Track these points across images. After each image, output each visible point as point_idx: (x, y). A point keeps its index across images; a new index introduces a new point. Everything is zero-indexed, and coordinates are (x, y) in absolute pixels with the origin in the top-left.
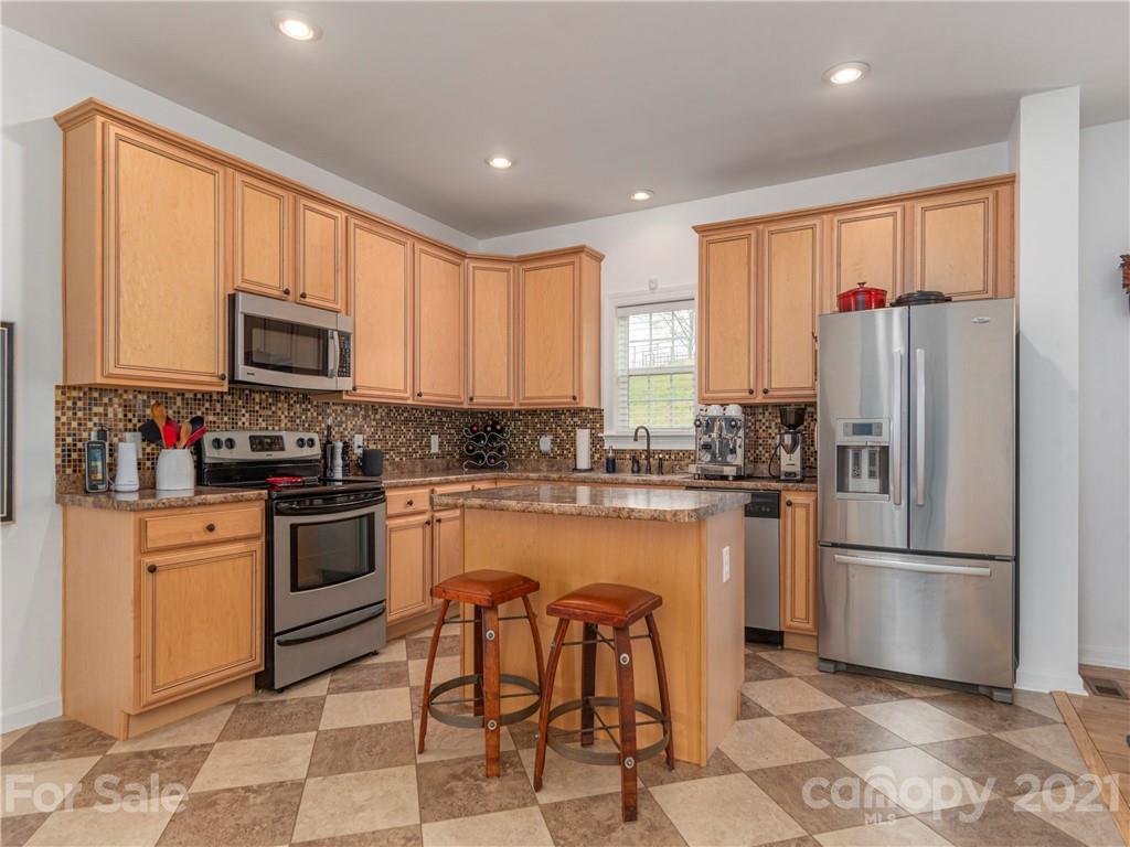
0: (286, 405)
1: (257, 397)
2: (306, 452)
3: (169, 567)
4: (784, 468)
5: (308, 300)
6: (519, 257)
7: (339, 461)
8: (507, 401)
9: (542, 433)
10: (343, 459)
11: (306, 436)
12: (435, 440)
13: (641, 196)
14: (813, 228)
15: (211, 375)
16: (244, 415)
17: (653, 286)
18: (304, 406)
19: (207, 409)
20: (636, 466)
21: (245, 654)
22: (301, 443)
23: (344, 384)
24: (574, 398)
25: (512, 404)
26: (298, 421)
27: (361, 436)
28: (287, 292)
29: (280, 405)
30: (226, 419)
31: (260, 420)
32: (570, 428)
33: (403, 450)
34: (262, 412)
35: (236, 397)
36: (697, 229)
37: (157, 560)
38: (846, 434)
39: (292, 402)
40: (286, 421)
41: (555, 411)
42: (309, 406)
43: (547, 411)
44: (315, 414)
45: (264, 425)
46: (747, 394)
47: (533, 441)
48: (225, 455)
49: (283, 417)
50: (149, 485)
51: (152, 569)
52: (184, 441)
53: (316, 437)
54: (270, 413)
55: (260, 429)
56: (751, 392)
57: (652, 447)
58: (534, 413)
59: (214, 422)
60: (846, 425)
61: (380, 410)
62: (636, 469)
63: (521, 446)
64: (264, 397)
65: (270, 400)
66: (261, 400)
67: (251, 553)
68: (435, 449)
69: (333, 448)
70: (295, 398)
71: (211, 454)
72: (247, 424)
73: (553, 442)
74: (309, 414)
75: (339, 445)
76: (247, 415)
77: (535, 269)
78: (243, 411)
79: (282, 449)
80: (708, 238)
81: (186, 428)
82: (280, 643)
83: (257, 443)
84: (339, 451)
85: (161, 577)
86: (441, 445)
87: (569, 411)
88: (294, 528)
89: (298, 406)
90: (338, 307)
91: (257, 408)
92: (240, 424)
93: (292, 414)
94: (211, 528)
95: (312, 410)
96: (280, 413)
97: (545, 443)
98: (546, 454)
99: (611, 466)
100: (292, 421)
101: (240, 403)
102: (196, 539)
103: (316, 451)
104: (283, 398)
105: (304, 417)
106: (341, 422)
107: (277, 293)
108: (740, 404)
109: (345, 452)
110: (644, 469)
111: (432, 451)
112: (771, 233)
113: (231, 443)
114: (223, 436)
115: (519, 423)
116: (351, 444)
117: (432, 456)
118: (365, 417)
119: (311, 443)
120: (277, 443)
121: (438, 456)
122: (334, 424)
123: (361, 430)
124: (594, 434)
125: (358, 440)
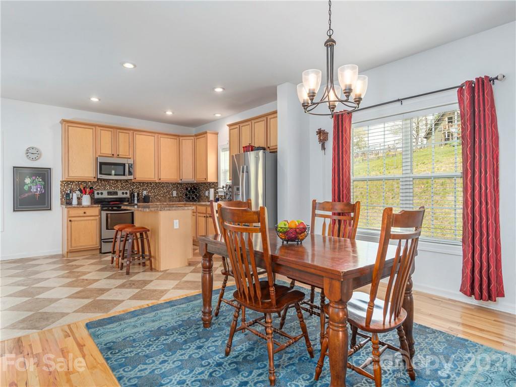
0: (120, 183)
2: (125, 196)
3: (75, 221)
5: (120, 156)
6: (194, 135)
7: (136, 198)
10: (137, 198)
11: (125, 192)
12: (175, 192)
13: (218, 115)
14: (249, 125)
15: (92, 177)
16: (107, 186)
18: (126, 183)
21: (95, 243)
22: (123, 193)
23: (131, 177)
24: (205, 179)
27: (146, 192)
28: (113, 155)
29: (118, 183)
30: (102, 187)
31: (112, 187)
33: (162, 195)
34: (113, 185)
36: (228, 125)
37: (72, 219)
40: (120, 188)
42: (128, 183)
48: (100, 196)
50: (79, 203)
51: (70, 221)
52: (87, 193)
53: (128, 192)
54: (115, 186)
61: (153, 184)
63: (203, 194)
65: (115, 182)
67: (96, 220)
68: (175, 195)
69: (134, 195)
71: (96, 196)
74: (128, 185)
75: (136, 194)
76: (109, 186)
79: (117, 195)
80: (230, 129)
81: (88, 190)
82: (103, 242)
83: (109, 193)
84: (136, 196)
85: (73, 223)
86: (177, 194)
88: (107, 214)
90: (130, 157)
91: (111, 184)
92: (106, 189)
93: (122, 185)
94: (85, 213)
97: (207, 193)
100: (122, 187)
101: (107, 183)
102: (81, 215)
103: (128, 195)
104: (119, 181)
105: (126, 186)
106: (139, 187)
107: (110, 155)
109: (138, 196)
112: (242, 126)
113: (102, 194)
114: (100, 192)
115: (202, 187)
116: (142, 194)
117: (173, 197)
118: (147, 186)
119: (126, 193)
120: (116, 193)
121: (176, 197)
122: (136, 188)
123: (146, 190)
124: (215, 190)
125: (145, 193)
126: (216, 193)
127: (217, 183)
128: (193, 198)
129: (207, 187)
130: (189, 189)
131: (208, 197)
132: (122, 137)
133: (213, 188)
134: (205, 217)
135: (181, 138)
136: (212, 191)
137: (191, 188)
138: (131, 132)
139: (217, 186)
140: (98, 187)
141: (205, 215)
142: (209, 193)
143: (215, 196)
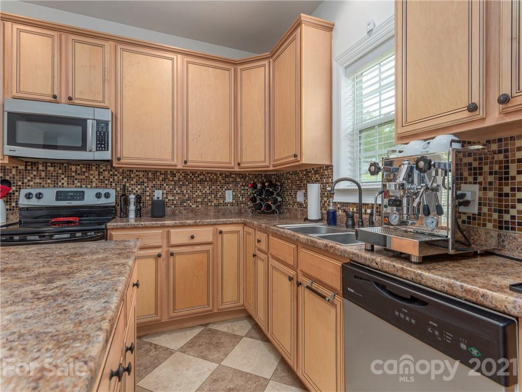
1: (74, 168)
5: (75, 101)
10: (137, 206)
11: (103, 191)
12: (229, 194)
16: (63, 179)
18: (111, 173)
19: (34, 175)
22: (98, 196)
27: (161, 192)
28: (55, 97)
29: (91, 172)
30: (49, 181)
31: (76, 182)
33: (199, 200)
34: (78, 177)
35: (57, 169)
40: (97, 182)
42: (116, 173)
45: (79, 184)
46: (466, 114)
47: (295, 194)
49: (94, 180)
53: (113, 192)
54: (84, 177)
55: (76, 187)
59: (40, 183)
61: (178, 175)
62: (350, 223)
64: (79, 167)
65: (84, 170)
66: (77, 169)
68: (229, 200)
69: (127, 199)
70: (104, 168)
71: (23, 202)
72: (65, 184)
75: (132, 197)
76: (66, 179)
78: (63, 176)
79: (83, 198)
84: (132, 200)
86: (235, 197)
89: (107, 173)
90: (106, 104)
91: (73, 174)
92: (60, 184)
93: (101, 177)
95: (119, 175)
96: (91, 177)
97: (300, 196)
98: (301, 205)
100: (102, 181)
101: (60, 171)
103: (112, 200)
104: (94, 168)
105: (111, 180)
107: (48, 98)
110: (366, 222)
111: (227, 201)
113: (39, 196)
114: (36, 192)
116: (151, 196)
117: (226, 204)
118: (164, 180)
119: (107, 196)
120: (81, 195)
121: (232, 204)
122: (137, 184)
123: (160, 187)
124: (323, 189)
125: (158, 194)
126: (326, 195)
127: (329, 167)
128: (269, 207)
129: (301, 180)
130: (259, 186)
131: (304, 207)
132: (83, 53)
133: (317, 181)
134: (290, 279)
135: (239, 68)
136: (314, 190)
137: (263, 184)
138: (108, 45)
139: (330, 176)
140: (38, 181)
141: (292, 273)
142: (306, 195)
143: (323, 206)
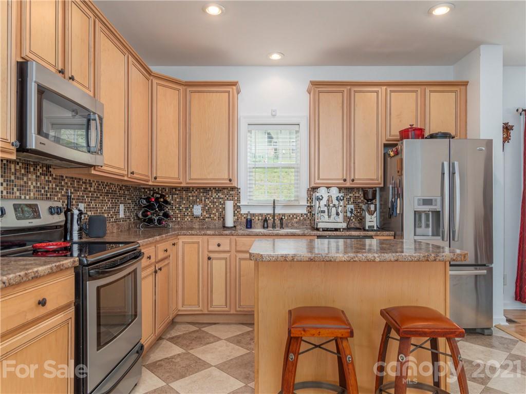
0: (34, 177)
2: (55, 219)
4: (368, 224)
6: (186, 82)
8: (178, 181)
9: (194, 202)
10: (78, 224)
12: (122, 207)
13: (276, 57)
14: (377, 92)
17: (274, 113)
18: (47, 178)
20: (266, 224)
22: (51, 211)
24: (230, 180)
25: (181, 183)
26: (43, 191)
29: (29, 175)
31: (15, 190)
32: (215, 200)
34: (16, 182)
38: (419, 205)
39: (38, 174)
40: (34, 191)
41: (204, 188)
43: (199, 188)
44: (54, 186)
46: (342, 181)
47: (187, 209)
49: (32, 187)
54: (23, 183)
56: (345, 180)
57: (277, 212)
58: (187, 189)
60: (419, 200)
62: (266, 226)
63: (177, 212)
64: (18, 167)
66: (16, 170)
68: (122, 215)
69: (72, 215)
70: (40, 170)
73: (203, 209)
74: (50, 185)
76: (5, 184)
77: (199, 92)
79: (39, 216)
80: (320, 89)
83: (20, 211)
84: (76, 217)
87: (215, 188)
89: (43, 177)
90: (91, 94)
93: (38, 184)
95: (52, 182)
96: (30, 183)
97: (197, 210)
98: (197, 217)
99: (249, 224)
104: (32, 169)
105: (47, 188)
108: (337, 187)
109: (79, 219)
110: (270, 226)
111: (120, 216)
112: (355, 92)
115: (176, 196)
117: (120, 220)
118: (85, 190)
121: (123, 220)
123: (83, 200)
135: (155, 80)
